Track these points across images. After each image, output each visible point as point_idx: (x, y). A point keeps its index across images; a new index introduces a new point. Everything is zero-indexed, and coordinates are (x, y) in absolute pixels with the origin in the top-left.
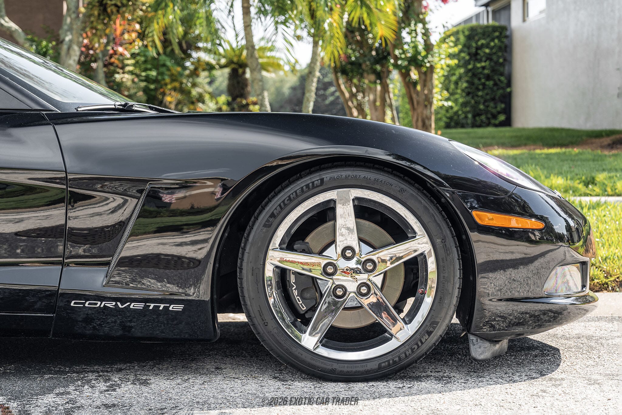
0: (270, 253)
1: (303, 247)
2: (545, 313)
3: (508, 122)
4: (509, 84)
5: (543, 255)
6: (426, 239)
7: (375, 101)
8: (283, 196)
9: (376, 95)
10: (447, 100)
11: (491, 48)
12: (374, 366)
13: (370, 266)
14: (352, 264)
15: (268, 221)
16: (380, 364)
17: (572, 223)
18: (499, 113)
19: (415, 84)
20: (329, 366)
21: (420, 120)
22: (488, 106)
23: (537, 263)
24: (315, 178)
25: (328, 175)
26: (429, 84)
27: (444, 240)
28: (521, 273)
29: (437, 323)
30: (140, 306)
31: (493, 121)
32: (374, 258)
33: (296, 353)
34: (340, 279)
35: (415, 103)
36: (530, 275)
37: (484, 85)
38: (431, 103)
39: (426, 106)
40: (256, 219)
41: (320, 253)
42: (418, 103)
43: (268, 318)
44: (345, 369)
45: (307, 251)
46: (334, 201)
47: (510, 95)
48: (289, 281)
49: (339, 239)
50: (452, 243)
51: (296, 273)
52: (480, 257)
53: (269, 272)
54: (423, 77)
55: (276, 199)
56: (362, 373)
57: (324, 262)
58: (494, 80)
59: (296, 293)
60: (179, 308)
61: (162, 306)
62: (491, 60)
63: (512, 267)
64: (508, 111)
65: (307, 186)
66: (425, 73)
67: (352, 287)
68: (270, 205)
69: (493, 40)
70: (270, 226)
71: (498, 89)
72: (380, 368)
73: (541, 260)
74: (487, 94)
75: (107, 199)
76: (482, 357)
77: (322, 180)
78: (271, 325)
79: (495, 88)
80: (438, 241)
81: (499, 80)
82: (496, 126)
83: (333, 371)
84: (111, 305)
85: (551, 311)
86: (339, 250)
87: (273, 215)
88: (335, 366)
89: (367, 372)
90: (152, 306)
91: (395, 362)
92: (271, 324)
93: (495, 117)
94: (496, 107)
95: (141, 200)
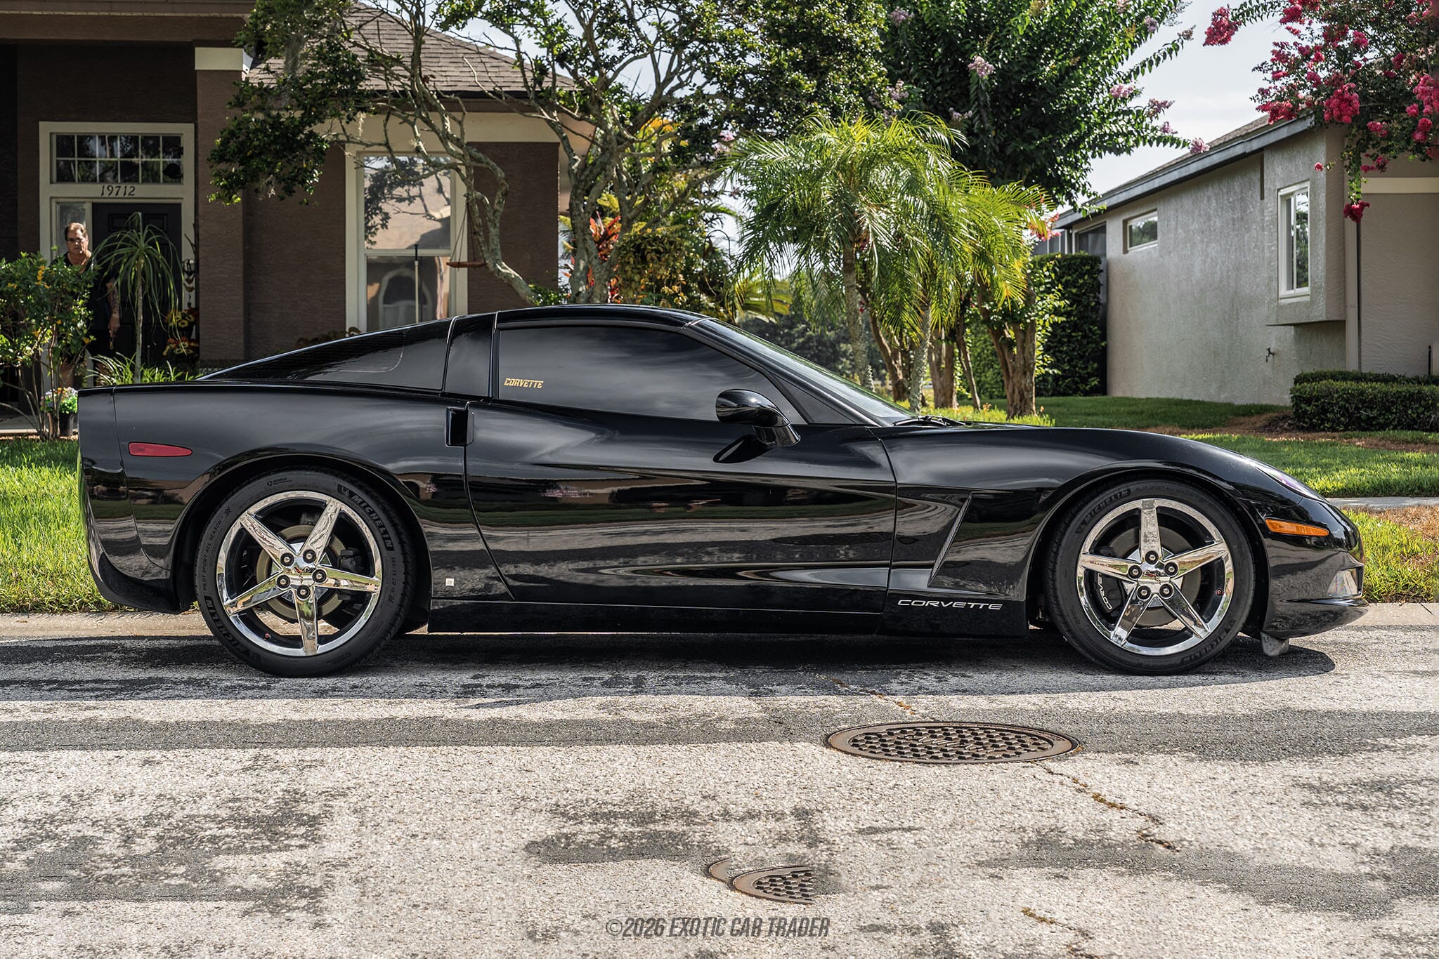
0: (1082, 557)
1: (1109, 552)
2: (1325, 613)
3: (1102, 389)
4: (1104, 337)
5: (1322, 561)
6: (1224, 545)
7: (939, 362)
8: (1093, 505)
9: (940, 354)
10: (1052, 366)
11: (1080, 288)
12: (1177, 660)
13: (1171, 569)
14: (1152, 568)
15: (1079, 527)
16: (1182, 659)
17: (1349, 529)
18: (1090, 375)
19: (1010, 344)
20: (1135, 661)
21: (1017, 392)
22: (1075, 366)
23: (1316, 570)
24: (1122, 489)
25: (1133, 486)
26: (1028, 346)
27: (1240, 546)
28: (1301, 577)
29: (1234, 622)
30: (961, 605)
31: (1082, 387)
32: (1175, 561)
33: (1106, 649)
34: (1143, 581)
35: (1010, 371)
36: (1309, 581)
37: (1069, 336)
38: (1032, 371)
39: (1025, 373)
40: (1068, 526)
41: (1125, 557)
42: (1014, 370)
43: (1079, 616)
44: (1151, 664)
45: (1112, 555)
46: (1138, 510)
47: (1105, 349)
48: (1097, 583)
49: (1143, 544)
50: (1246, 547)
51: (1104, 576)
52: (1272, 563)
53: (1080, 573)
54: (1021, 337)
55: (1086, 508)
56: (1166, 667)
57: (1130, 565)
58: (1084, 331)
59: (1103, 594)
60: (997, 607)
61: (982, 605)
62: (1079, 303)
63: (1289, 573)
64: (1103, 372)
65: (1116, 496)
66: (1024, 332)
67: (1155, 589)
68: (1081, 513)
69: (1082, 276)
70: (1081, 532)
71: (1088, 343)
72: (1183, 662)
73: (1322, 567)
74: (1074, 349)
75: (929, 506)
76: (1272, 654)
77: (1129, 490)
78: (1083, 623)
79: (1085, 342)
80: (1235, 547)
81: (1090, 330)
82: (1086, 393)
83: (1140, 665)
84: (935, 604)
85: (1330, 612)
86: (1144, 554)
87: (1084, 523)
88: (1142, 661)
89: (1171, 666)
90: (973, 605)
91: (1196, 657)
92: (1082, 621)
93: (1084, 380)
94: (1086, 368)
95: (963, 509)
